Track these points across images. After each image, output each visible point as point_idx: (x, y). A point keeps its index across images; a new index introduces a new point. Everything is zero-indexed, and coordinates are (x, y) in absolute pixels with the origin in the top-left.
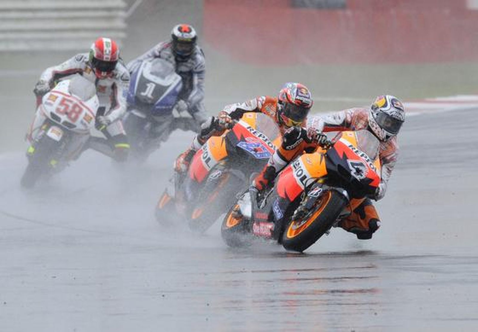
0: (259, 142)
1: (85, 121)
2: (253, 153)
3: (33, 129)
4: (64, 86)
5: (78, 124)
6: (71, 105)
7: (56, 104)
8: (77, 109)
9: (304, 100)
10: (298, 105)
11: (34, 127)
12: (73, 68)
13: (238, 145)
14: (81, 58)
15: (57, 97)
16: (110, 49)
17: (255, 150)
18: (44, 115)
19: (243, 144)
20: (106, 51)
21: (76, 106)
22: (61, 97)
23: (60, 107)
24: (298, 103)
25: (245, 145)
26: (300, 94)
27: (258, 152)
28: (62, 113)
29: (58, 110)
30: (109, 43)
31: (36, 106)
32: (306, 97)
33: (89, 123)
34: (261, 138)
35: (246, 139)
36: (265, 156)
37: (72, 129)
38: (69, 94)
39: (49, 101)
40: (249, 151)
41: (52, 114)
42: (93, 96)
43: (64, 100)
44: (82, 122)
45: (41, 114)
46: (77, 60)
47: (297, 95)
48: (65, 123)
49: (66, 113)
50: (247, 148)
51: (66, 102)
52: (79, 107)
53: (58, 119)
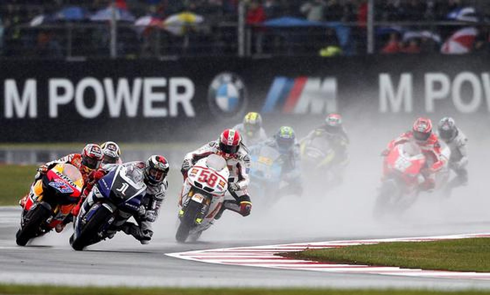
0: (63, 181)
1: (220, 186)
2: (59, 189)
3: (183, 196)
4: (202, 163)
5: (215, 188)
6: (209, 175)
7: (198, 175)
8: (214, 178)
9: (96, 154)
10: (91, 157)
11: (183, 195)
12: (208, 151)
13: (49, 184)
14: (214, 145)
15: (198, 171)
16: (233, 137)
17: (61, 187)
18: (190, 184)
19: (52, 183)
20: (230, 138)
21: (212, 175)
22: (201, 170)
23: (201, 177)
24: (92, 156)
25: (54, 184)
26: (93, 150)
27: (63, 189)
28: (203, 181)
29: (199, 179)
30: (233, 133)
31: (183, 179)
32: (98, 153)
33: (223, 187)
34: (65, 179)
35: (55, 180)
36: (68, 191)
37: (211, 193)
38: (207, 167)
39: (192, 174)
40: (56, 188)
41: (195, 183)
42: (225, 167)
43: (203, 171)
44: (218, 186)
45: (187, 184)
46: (211, 146)
47: (92, 151)
48: (206, 188)
49: (206, 181)
50: (55, 186)
51: (205, 173)
52: (214, 175)
53: (201, 186)
